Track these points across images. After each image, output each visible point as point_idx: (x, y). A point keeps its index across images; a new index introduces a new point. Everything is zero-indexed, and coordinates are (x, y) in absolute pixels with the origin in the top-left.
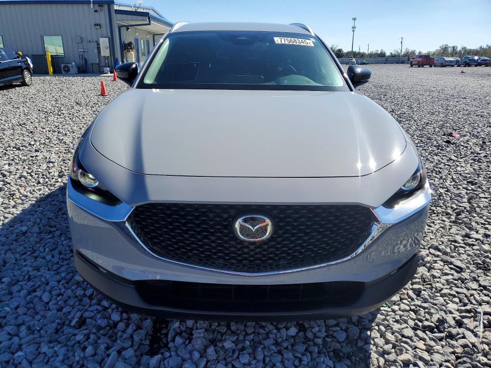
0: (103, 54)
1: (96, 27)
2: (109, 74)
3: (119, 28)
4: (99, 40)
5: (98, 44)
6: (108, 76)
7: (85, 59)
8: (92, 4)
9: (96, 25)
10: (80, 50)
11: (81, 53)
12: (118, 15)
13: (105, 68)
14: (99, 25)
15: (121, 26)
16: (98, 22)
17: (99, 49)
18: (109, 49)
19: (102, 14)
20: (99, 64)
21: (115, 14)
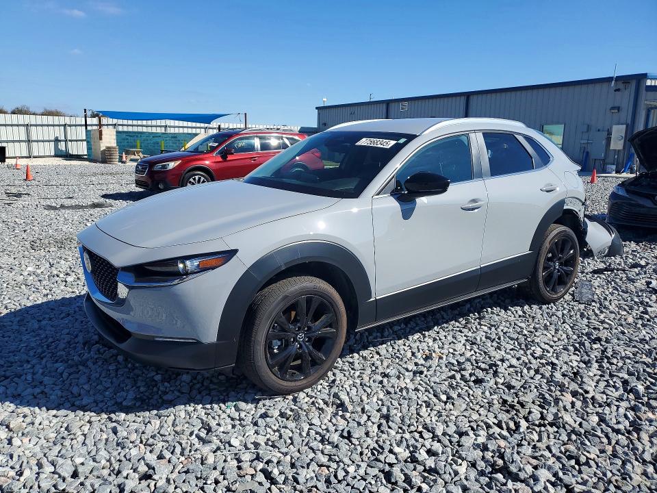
0: (612, 147)
1: (613, 111)
2: (614, 174)
3: (649, 111)
4: (611, 128)
5: (609, 133)
6: (613, 177)
7: (588, 153)
8: (613, 82)
9: (613, 108)
10: (582, 142)
11: (584, 145)
12: (649, 93)
13: (610, 166)
14: (619, 109)
15: (652, 108)
16: (617, 105)
17: (609, 140)
18: (623, 141)
19: (626, 93)
20: (604, 160)
21: (644, 92)
